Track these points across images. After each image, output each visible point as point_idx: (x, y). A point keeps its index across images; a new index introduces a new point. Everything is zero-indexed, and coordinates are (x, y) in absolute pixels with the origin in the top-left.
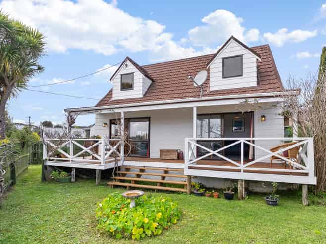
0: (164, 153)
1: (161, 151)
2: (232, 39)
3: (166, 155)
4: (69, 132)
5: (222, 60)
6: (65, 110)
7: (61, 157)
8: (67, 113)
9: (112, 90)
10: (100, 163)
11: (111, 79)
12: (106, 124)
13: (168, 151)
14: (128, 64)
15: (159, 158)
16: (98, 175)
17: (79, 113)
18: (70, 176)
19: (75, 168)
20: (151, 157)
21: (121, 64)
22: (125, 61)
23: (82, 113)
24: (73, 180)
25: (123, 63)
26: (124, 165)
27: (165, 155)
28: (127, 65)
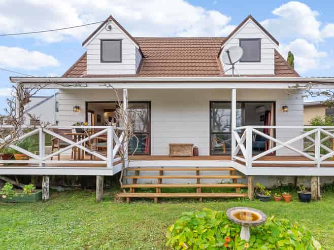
0: (175, 148)
1: (172, 146)
2: (250, 19)
3: (178, 151)
4: (20, 116)
5: (238, 40)
6: (10, 78)
7: (13, 158)
8: (15, 85)
9: (85, 55)
10: (105, 166)
11: (83, 44)
12: (78, 108)
13: (182, 146)
14: (112, 25)
15: (168, 155)
16: (100, 185)
17: (42, 85)
18: (39, 191)
19: (48, 175)
20: (152, 155)
21: (101, 24)
22: (107, 21)
23: (49, 86)
24: (45, 196)
25: (105, 23)
26: (129, 166)
27: (176, 152)
28: (110, 28)
